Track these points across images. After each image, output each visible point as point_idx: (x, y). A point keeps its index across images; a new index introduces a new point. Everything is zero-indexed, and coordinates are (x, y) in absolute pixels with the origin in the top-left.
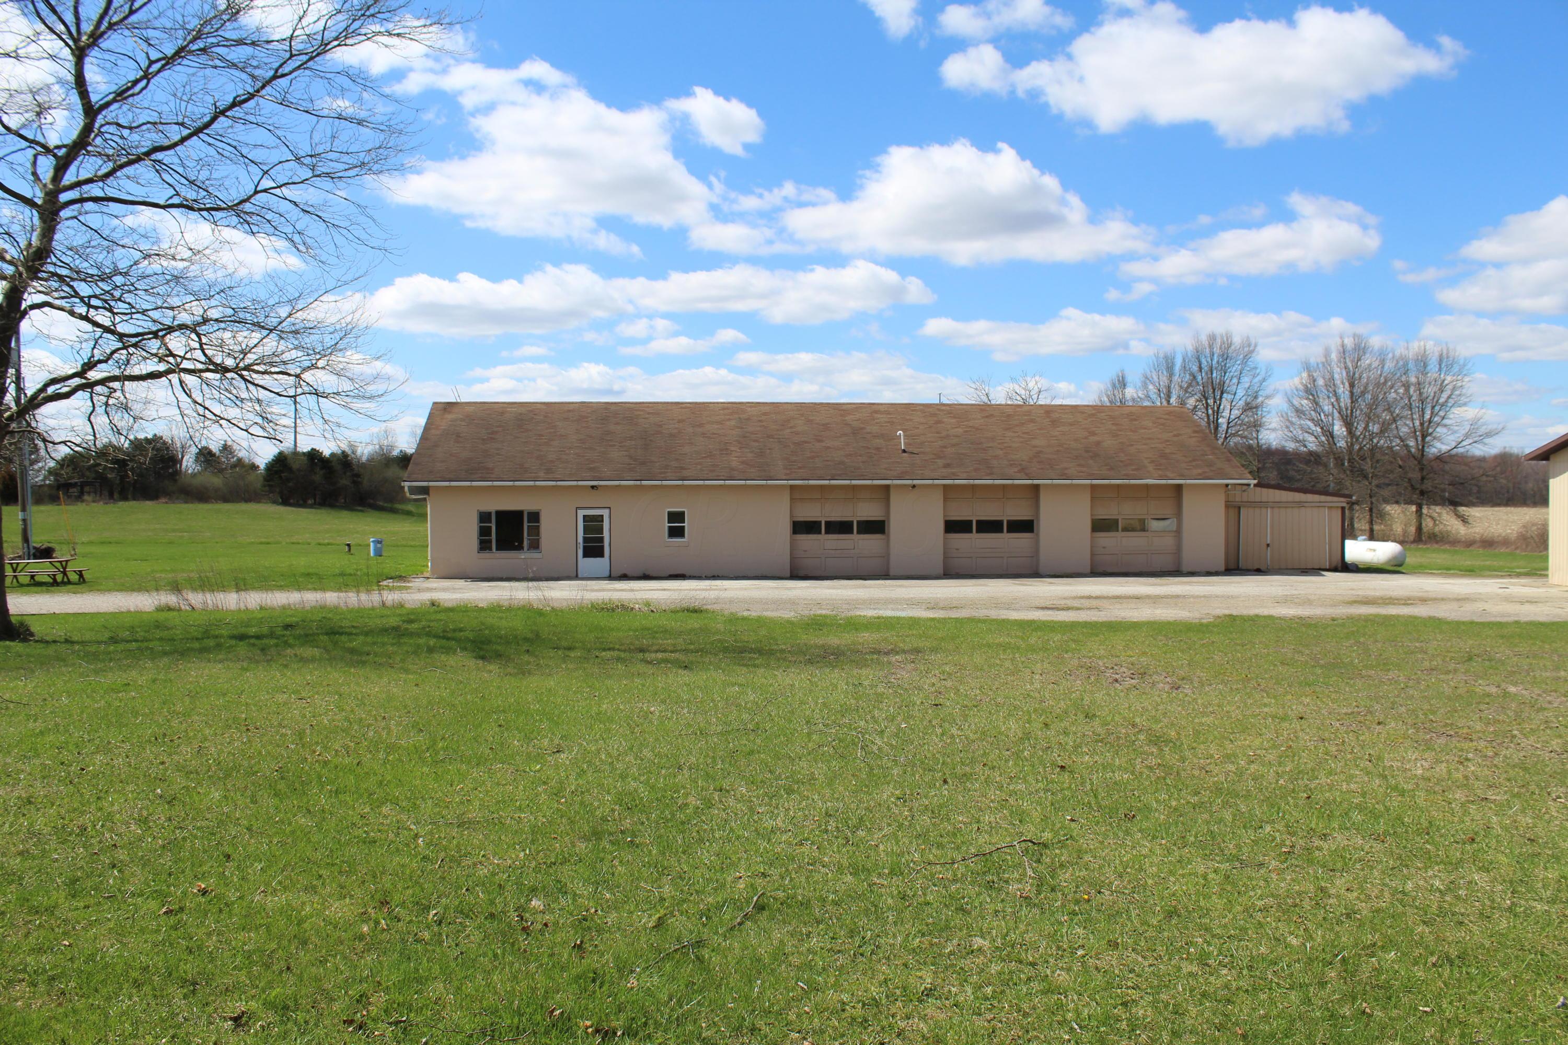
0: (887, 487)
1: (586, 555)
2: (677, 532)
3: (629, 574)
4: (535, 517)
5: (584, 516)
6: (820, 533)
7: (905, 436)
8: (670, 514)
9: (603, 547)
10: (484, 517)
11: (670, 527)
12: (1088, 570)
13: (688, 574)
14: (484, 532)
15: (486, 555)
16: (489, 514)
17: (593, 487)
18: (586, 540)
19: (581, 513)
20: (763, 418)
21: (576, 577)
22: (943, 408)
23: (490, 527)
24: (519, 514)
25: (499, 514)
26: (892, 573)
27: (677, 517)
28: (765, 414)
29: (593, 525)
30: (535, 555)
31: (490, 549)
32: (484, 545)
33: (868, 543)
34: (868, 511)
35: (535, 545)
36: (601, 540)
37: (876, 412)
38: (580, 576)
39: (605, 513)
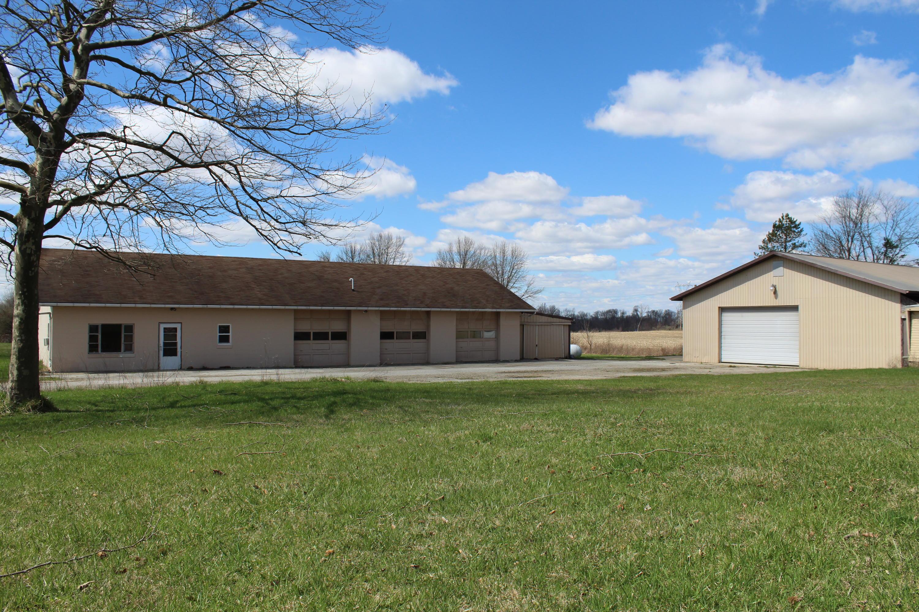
0: (349, 311)
1: (165, 354)
2: (224, 339)
3: (194, 366)
4: (130, 328)
5: (164, 328)
6: (310, 339)
7: (354, 281)
8: (220, 327)
9: (176, 349)
10: (93, 329)
11: (220, 336)
12: (454, 360)
13: (231, 366)
14: (93, 338)
15: (94, 355)
16: (97, 326)
17: (172, 309)
18: (165, 344)
19: (162, 326)
20: (260, 268)
21: (159, 370)
22: (360, 266)
23: (97, 336)
24: (119, 326)
25: (103, 326)
26: (352, 363)
27: (224, 329)
28: (260, 265)
29: (170, 334)
30: (128, 355)
31: (97, 351)
32: (93, 348)
33: (338, 345)
34: (338, 326)
35: (129, 348)
36: (175, 344)
37: (325, 267)
38: (161, 368)
39: (178, 326)
